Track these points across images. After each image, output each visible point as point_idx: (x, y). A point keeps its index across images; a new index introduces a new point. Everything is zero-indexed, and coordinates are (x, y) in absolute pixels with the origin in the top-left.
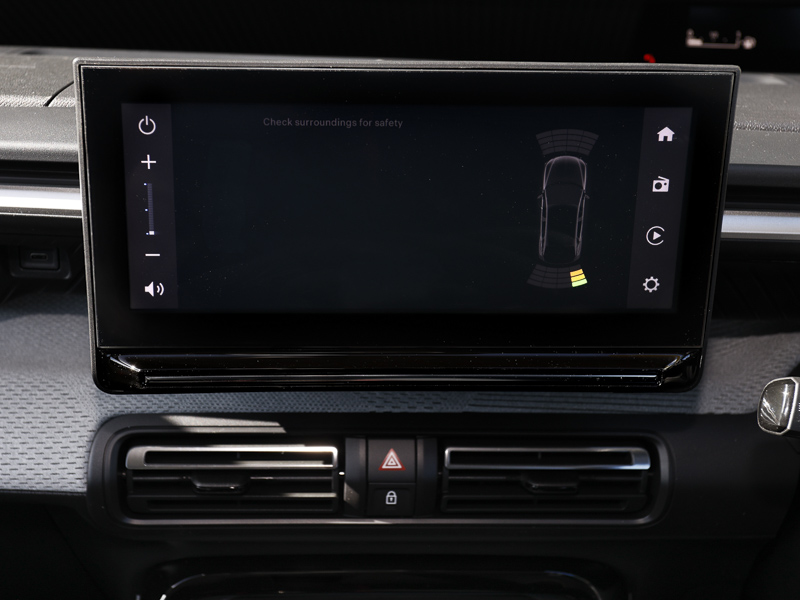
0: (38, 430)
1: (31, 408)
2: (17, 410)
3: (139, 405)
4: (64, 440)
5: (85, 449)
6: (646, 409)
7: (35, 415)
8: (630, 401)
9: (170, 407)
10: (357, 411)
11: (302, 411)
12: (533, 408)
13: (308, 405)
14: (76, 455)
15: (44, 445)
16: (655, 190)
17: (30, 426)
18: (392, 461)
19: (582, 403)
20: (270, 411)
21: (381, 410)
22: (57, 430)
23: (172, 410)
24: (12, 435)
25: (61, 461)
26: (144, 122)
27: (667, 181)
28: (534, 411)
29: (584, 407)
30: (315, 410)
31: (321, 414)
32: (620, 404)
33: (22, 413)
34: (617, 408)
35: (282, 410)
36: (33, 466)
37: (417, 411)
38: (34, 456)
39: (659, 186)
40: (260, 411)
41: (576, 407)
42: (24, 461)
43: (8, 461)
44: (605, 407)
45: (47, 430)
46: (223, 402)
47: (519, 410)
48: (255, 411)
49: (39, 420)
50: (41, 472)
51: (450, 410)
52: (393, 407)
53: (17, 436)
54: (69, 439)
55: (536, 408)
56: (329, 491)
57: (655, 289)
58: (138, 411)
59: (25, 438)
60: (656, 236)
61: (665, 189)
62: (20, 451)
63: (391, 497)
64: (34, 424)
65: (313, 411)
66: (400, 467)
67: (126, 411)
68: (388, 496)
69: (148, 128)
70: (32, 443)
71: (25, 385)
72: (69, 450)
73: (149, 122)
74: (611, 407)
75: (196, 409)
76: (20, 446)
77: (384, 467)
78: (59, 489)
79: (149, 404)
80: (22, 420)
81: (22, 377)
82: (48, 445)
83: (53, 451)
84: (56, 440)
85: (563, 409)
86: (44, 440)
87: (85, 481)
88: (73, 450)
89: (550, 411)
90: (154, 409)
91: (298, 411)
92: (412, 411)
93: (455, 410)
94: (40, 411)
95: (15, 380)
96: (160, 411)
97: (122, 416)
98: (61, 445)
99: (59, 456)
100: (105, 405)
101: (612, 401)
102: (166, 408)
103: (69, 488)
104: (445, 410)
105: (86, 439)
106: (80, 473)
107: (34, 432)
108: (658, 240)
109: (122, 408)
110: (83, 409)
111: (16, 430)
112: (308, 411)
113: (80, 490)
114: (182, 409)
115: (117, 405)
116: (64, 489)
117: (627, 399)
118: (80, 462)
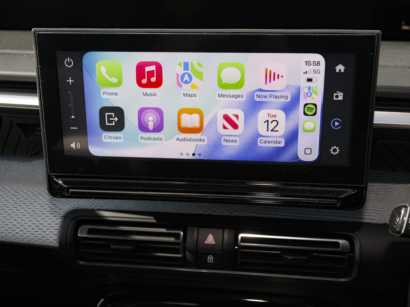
0: (37, 215)
1: (36, 204)
2: (29, 205)
3: (86, 205)
4: (49, 221)
5: (58, 226)
6: (349, 220)
7: (37, 207)
8: (340, 215)
9: (102, 207)
10: (194, 213)
11: (166, 211)
12: (286, 216)
13: (169, 209)
14: (54, 228)
15: (39, 223)
16: (335, 99)
17: (34, 212)
18: (210, 239)
19: (313, 214)
20: (150, 211)
21: (207, 213)
22: (46, 215)
23: (102, 208)
24: (25, 217)
25: (46, 230)
26: (67, 61)
27: (342, 94)
28: (287, 217)
29: (314, 216)
30: (173, 212)
31: (176, 213)
32: (334, 216)
33: (31, 206)
34: (332, 218)
35: (156, 211)
36: (34, 233)
37: (225, 214)
38: (34, 228)
39: (337, 97)
40: (145, 210)
41: (310, 216)
42: (30, 230)
43: (23, 229)
44: (326, 217)
45: (42, 215)
46: (128, 205)
47: (279, 217)
48: (143, 210)
49: (38, 210)
50: (38, 235)
51: (242, 215)
52: (213, 212)
53: (27, 217)
54: (51, 220)
55: (288, 216)
56: (179, 254)
57: (337, 153)
58: (86, 208)
59: (31, 218)
60: (337, 124)
61: (341, 98)
62: (28, 225)
63: (210, 259)
64: (36, 212)
65: (172, 212)
66: (214, 243)
67: (80, 208)
68: (209, 258)
69: (69, 64)
70: (34, 221)
71: (35, 193)
72: (51, 225)
73: (70, 61)
74: (329, 217)
75: (113, 208)
76: (28, 222)
77: (206, 242)
78: (46, 244)
79: (91, 205)
80: (31, 210)
81: (35, 189)
82: (41, 223)
83: (43, 225)
84: (45, 220)
85: (303, 217)
86: (40, 220)
87: (58, 241)
88: (53, 225)
89: (296, 218)
90: (93, 207)
91: (164, 211)
92: (223, 214)
93: (245, 215)
94: (40, 205)
95: (31, 190)
96: (96, 208)
97: (78, 210)
98: (47, 223)
99: (46, 228)
100: (70, 204)
101: (330, 214)
102: (99, 207)
103: (51, 244)
104: (240, 215)
105: (59, 220)
106: (55, 237)
107: (35, 216)
108: (338, 126)
109: (78, 206)
110: (60, 206)
111: (28, 215)
112: (169, 212)
113: (55, 245)
114: (107, 207)
115: (76, 204)
116: (49, 245)
117: (339, 213)
118: (56, 232)
